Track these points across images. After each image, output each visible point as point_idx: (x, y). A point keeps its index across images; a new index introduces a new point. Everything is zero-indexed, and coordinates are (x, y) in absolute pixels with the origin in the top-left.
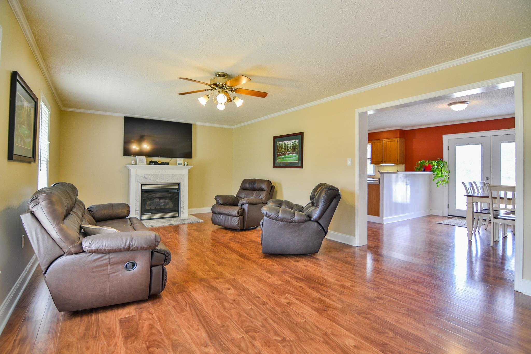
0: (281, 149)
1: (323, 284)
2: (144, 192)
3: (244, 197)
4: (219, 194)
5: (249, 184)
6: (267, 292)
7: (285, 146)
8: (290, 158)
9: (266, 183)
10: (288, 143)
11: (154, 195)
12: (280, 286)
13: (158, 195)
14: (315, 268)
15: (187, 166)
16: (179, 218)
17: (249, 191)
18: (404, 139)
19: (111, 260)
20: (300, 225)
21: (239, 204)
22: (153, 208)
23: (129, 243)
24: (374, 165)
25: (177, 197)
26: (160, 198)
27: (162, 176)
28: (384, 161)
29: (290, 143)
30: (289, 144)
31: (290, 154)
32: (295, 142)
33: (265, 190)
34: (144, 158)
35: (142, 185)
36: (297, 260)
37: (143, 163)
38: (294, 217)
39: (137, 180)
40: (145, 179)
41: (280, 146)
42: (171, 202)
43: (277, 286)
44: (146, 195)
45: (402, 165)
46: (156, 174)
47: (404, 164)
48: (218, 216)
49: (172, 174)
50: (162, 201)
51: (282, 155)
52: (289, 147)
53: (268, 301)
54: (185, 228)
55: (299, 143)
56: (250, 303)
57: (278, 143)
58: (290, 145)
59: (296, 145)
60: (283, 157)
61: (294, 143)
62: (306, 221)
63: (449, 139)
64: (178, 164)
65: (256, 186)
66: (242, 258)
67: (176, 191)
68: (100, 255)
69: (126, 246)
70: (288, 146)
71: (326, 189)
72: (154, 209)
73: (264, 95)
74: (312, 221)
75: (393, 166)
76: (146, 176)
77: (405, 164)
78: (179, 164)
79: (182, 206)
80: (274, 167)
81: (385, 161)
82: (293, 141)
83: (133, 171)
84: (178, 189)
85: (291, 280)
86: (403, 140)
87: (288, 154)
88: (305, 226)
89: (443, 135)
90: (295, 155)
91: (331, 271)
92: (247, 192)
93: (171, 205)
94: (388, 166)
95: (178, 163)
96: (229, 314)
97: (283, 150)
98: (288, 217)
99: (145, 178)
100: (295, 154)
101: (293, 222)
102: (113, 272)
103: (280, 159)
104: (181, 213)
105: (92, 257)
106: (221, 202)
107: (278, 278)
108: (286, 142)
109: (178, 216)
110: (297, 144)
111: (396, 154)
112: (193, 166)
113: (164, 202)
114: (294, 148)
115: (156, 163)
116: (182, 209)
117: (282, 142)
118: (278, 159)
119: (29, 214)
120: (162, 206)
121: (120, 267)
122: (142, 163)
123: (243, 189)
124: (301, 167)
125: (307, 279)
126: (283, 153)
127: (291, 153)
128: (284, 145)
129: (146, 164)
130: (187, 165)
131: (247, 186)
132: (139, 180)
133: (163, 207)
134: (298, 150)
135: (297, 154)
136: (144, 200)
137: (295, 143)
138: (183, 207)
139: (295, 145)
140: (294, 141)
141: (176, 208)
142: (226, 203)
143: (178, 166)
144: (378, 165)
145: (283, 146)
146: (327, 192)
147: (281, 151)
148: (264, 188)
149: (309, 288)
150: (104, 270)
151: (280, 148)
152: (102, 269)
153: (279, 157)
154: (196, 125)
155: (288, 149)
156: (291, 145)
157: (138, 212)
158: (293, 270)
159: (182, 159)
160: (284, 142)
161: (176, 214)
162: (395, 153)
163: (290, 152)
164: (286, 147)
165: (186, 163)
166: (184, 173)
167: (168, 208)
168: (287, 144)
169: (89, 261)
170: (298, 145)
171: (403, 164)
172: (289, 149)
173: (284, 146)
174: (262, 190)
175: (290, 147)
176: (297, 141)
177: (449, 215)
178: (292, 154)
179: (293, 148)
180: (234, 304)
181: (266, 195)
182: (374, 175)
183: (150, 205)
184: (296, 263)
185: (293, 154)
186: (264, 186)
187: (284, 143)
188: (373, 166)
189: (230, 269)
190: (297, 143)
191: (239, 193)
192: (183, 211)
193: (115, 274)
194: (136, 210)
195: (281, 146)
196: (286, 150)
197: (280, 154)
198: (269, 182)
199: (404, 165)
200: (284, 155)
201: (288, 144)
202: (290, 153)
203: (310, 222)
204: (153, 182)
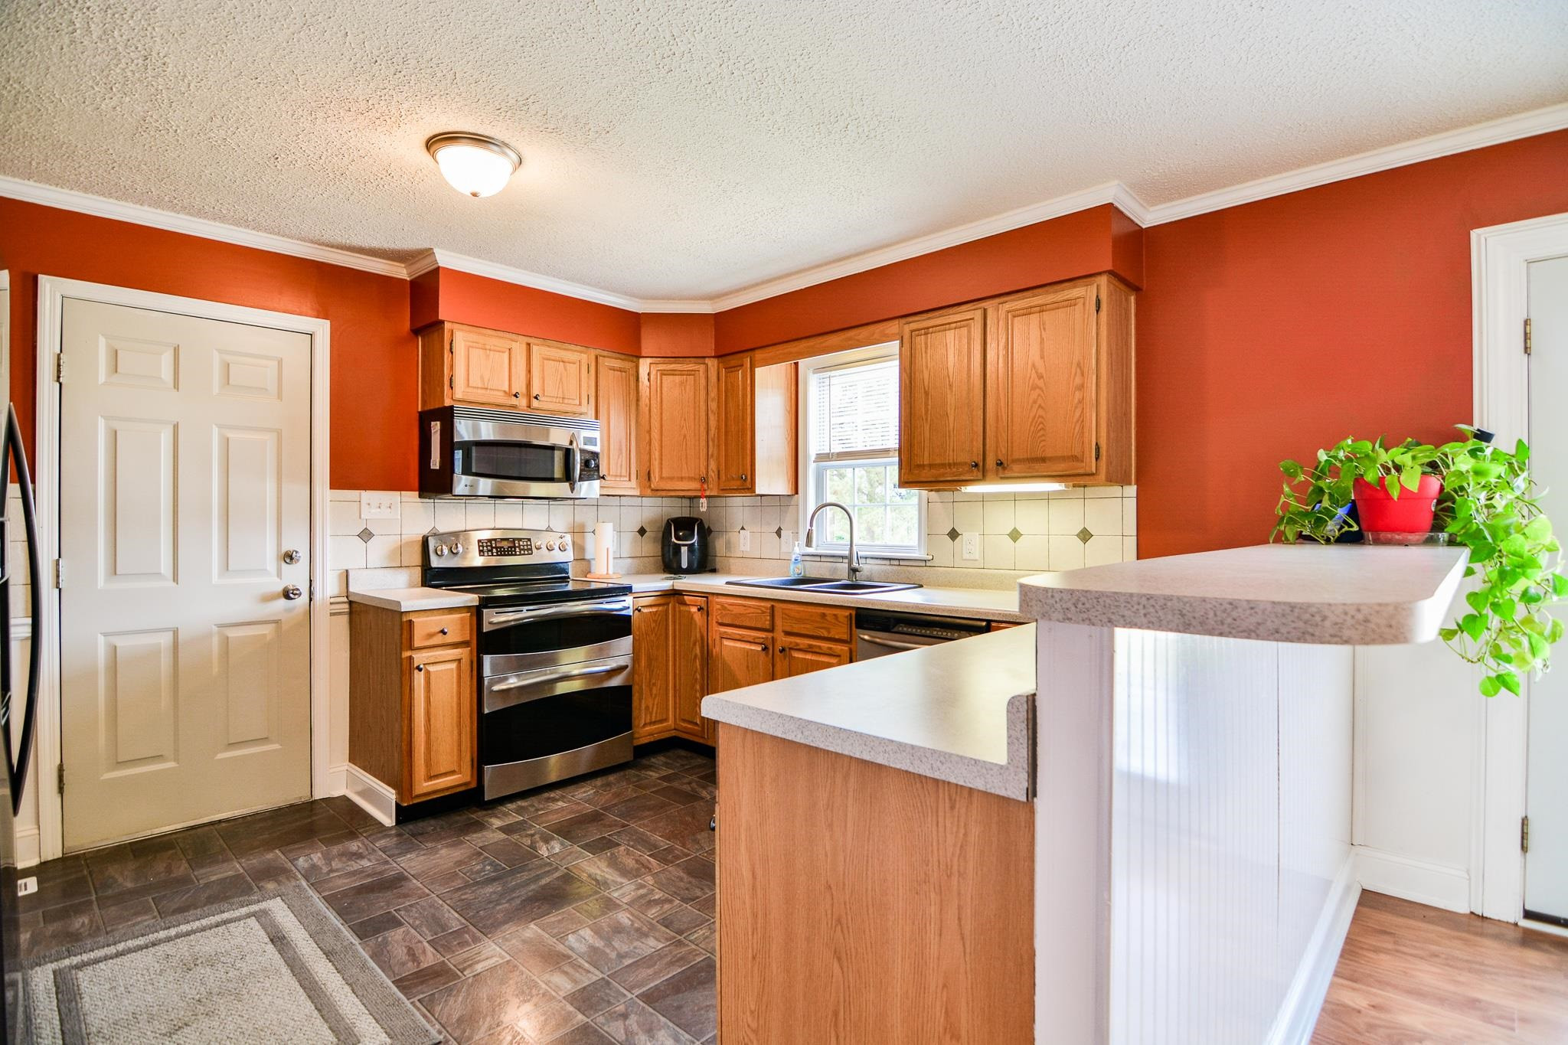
18: (1132, 299)
24: (924, 493)
28: (991, 462)
45: (1116, 490)
47: (1130, 484)
63: (1529, 262)
75: (1048, 497)
77: (1138, 483)
81: (1000, 464)
86: (1127, 300)
89: (1475, 234)
94: (1015, 497)
111: (1081, 401)
144: (948, 495)
162: (1078, 396)
171: (1124, 481)
177: (1529, 915)
182: (925, 557)
188: (915, 500)
199: (1132, 490)
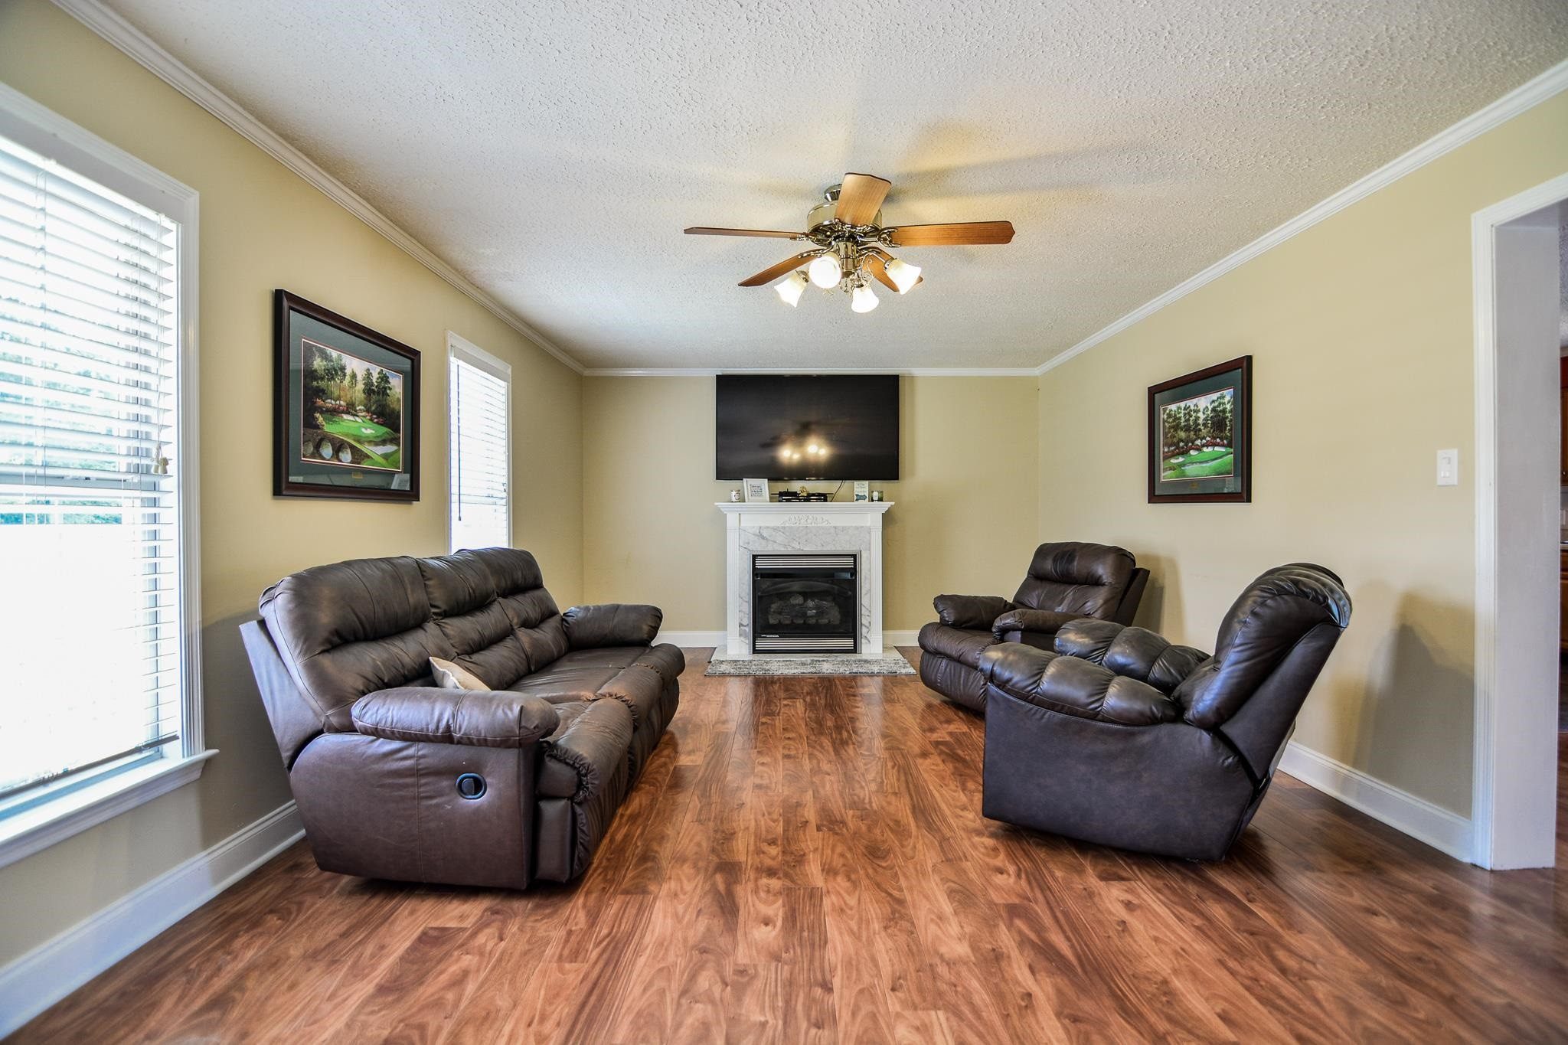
0: (1176, 431)
1: (1141, 1014)
2: (760, 576)
3: (1035, 605)
4: (949, 592)
5: (1055, 561)
6: (879, 975)
7: (1189, 420)
8: (1204, 465)
9: (1110, 560)
10: (1196, 405)
11: (787, 584)
12: (948, 964)
13: (796, 586)
14: (1168, 927)
15: (880, 503)
16: (857, 656)
17: (1055, 586)
19: (422, 761)
20: (1132, 734)
21: (994, 630)
22: (788, 622)
23: (448, 721)
25: (850, 593)
26: (806, 595)
27: (807, 534)
29: (1203, 404)
30: (1201, 410)
31: (1205, 449)
32: (1222, 401)
33: (1103, 585)
34: (764, 483)
35: (754, 557)
36: (1115, 873)
37: (761, 498)
38: (1104, 697)
39: (741, 544)
40: (761, 540)
41: (1171, 420)
42: (836, 608)
43: (938, 961)
44: (766, 584)
46: (791, 528)
48: (935, 661)
49: (835, 528)
50: (810, 603)
51: (1178, 454)
52: (1201, 421)
53: (844, 1014)
54: (872, 688)
55: (1234, 403)
56: (780, 998)
57: (1165, 410)
58: (1204, 413)
59: (1224, 411)
60: (1181, 459)
61: (1216, 404)
62: (1152, 721)
64: (855, 498)
65: (1077, 566)
66: (915, 817)
67: (848, 576)
68: (396, 745)
69: (441, 730)
70: (1197, 418)
71: (1262, 590)
72: (787, 625)
73: (1000, 233)
74: (1185, 722)
76: (765, 533)
78: (860, 498)
79: (864, 621)
80: (1154, 497)
82: (1215, 396)
83: (732, 520)
84: (853, 572)
85: (1015, 953)
87: (1199, 449)
88: (1157, 741)
90: (1223, 450)
91: (1232, 964)
92: (1048, 587)
93: (834, 615)
95: (857, 495)
96: (673, 1019)
97: (1182, 434)
98: (1078, 693)
99: (763, 538)
100: (1223, 446)
101: (1099, 717)
102: (428, 794)
103: (1171, 469)
104: (863, 641)
105: (378, 746)
106: (950, 617)
107: (968, 929)
108: (1191, 403)
109: (854, 651)
110: (1228, 407)
112: (893, 503)
113: (817, 608)
114: (1218, 422)
115: (792, 496)
116: (864, 630)
117: (1178, 404)
118: (1165, 470)
119: (255, 623)
120: (812, 617)
121: (445, 783)
122: (758, 498)
123: (1037, 576)
124: (1244, 495)
125: (1088, 968)
126: (1183, 448)
127: (1207, 445)
128: (1185, 414)
129: (768, 499)
130: (881, 499)
131: (1049, 565)
132: (748, 543)
133: (812, 621)
134: (1230, 430)
135: (1229, 445)
136: (760, 598)
137: (1220, 404)
138: (867, 625)
139: (1220, 411)
140: (1218, 394)
141: (847, 626)
142: (965, 622)
143: (856, 503)
145: (1180, 418)
146: (1263, 604)
147: (1175, 440)
148: (1100, 577)
149: (1059, 1015)
150: (406, 786)
151: (1170, 428)
152: (401, 781)
153: (1167, 461)
154: (912, 378)
155: (1197, 431)
156: (1209, 412)
157: (747, 629)
158: (1062, 912)
159: (866, 483)
160: (1182, 404)
161: (848, 643)
163: (1204, 441)
164: (1191, 423)
165: (876, 495)
166: (868, 524)
167: (825, 625)
168: (1195, 411)
169: (370, 757)
170: (1231, 411)
172: (1200, 430)
173: (1183, 419)
174: (1095, 582)
175: (1206, 419)
176: (1228, 394)
178: (1210, 449)
179: (1213, 424)
180: (727, 985)
181: (1106, 602)
183: (780, 613)
184: (1102, 884)
185: (1216, 449)
186: (1103, 570)
187: (1185, 409)
189: (839, 849)
190: (1229, 402)
191: (1025, 588)
192: (868, 637)
193: (434, 802)
194: (741, 625)
195: (1174, 421)
196: (1192, 433)
197: (1173, 451)
198: (1122, 557)
200: (1184, 452)
201: (1197, 411)
202: (1203, 446)
203: (1181, 728)
204: (782, 550)
